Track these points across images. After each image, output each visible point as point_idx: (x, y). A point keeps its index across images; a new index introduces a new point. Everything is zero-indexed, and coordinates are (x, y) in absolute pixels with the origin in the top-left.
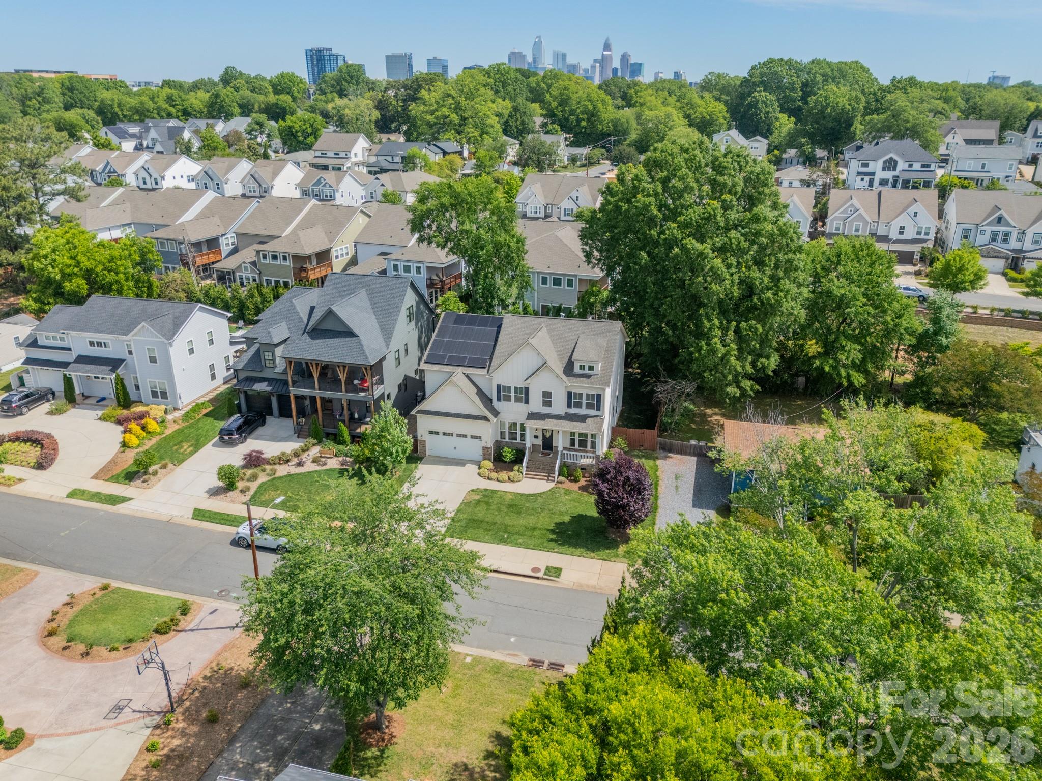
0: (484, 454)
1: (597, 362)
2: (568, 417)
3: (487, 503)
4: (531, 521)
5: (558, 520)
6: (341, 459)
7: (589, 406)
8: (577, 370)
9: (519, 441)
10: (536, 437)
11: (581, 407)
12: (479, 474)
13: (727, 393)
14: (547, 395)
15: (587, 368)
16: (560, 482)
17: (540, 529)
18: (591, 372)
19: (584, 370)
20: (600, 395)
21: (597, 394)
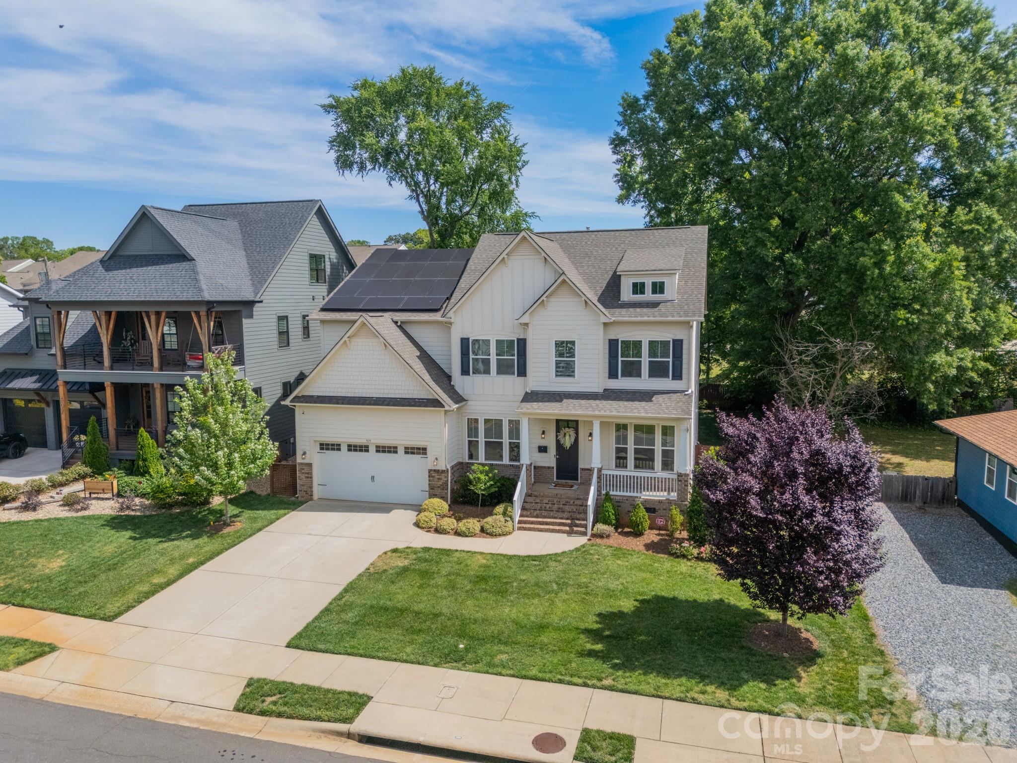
0: (431, 487)
1: (671, 272)
2: (609, 395)
3: (425, 574)
4: (535, 609)
5: (604, 608)
7: (658, 370)
8: (627, 294)
9: (506, 460)
10: (543, 449)
11: (638, 374)
12: (417, 525)
13: (933, 368)
14: (565, 349)
15: (648, 288)
16: (600, 536)
17: (558, 629)
18: (658, 297)
19: (643, 292)
20: (681, 341)
21: (674, 341)
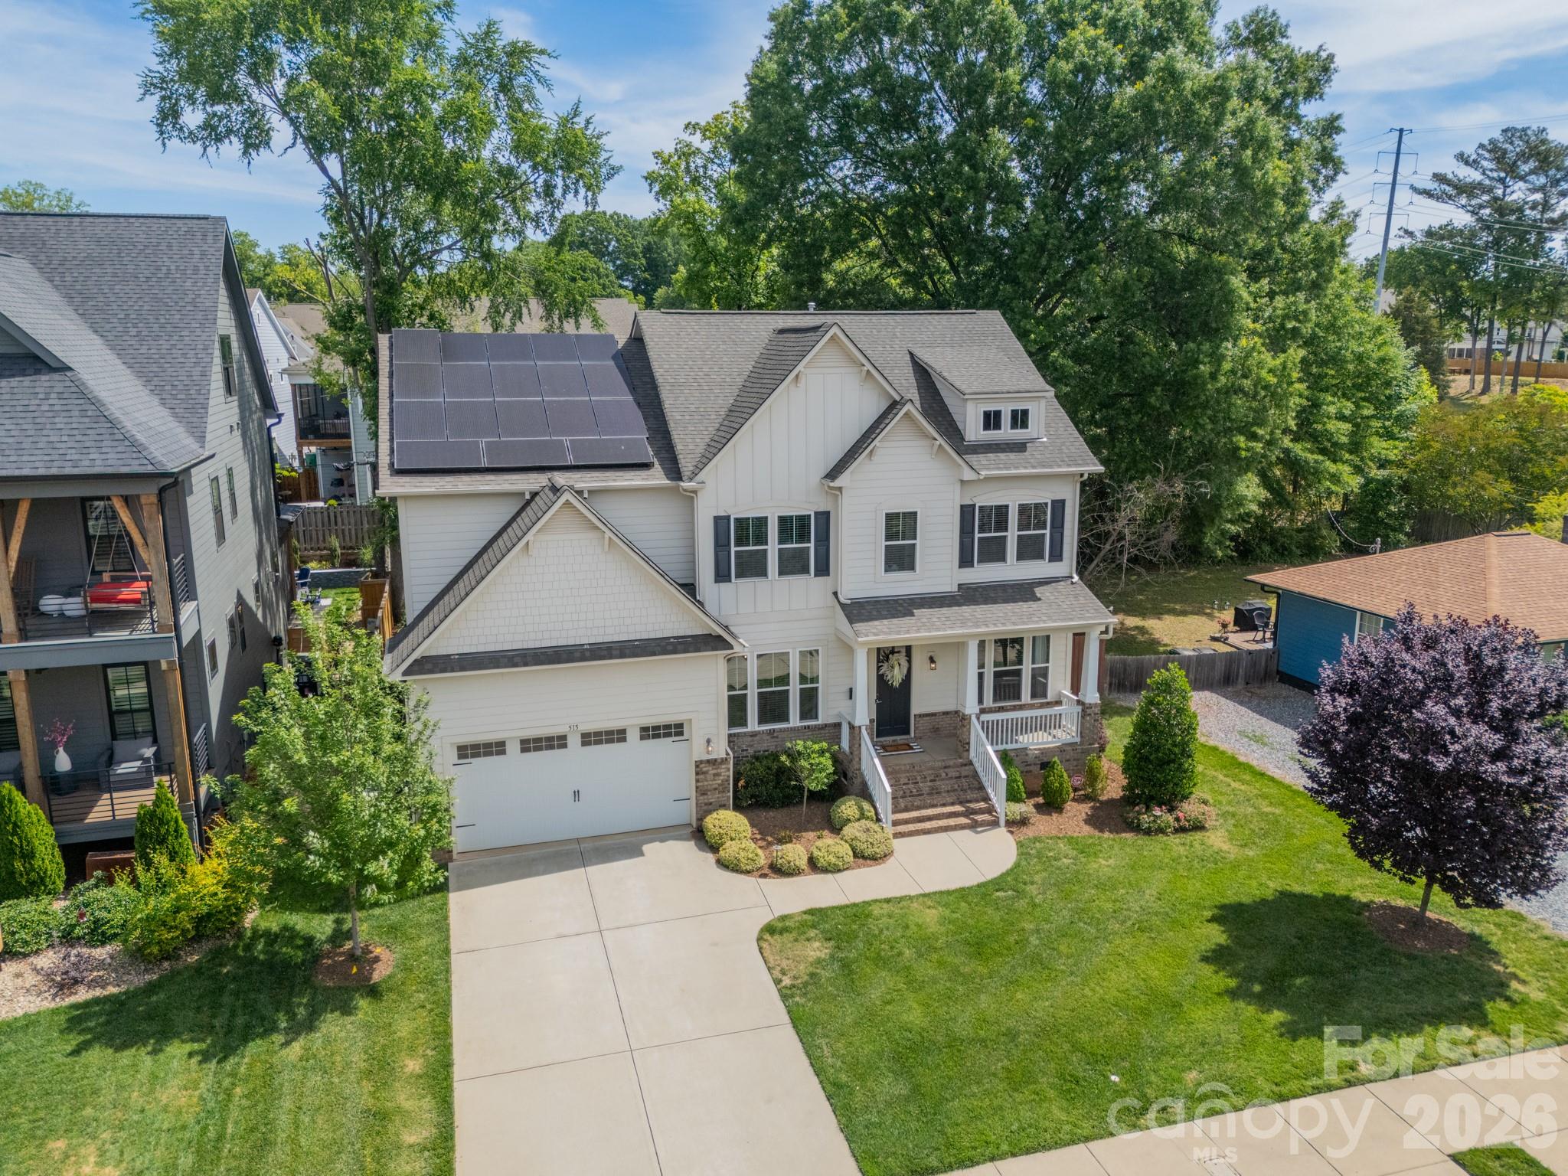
0: (705, 791)
1: (1037, 393)
2: (970, 595)
6: (47, 960)
7: (1026, 550)
8: (976, 431)
9: (794, 721)
11: (1001, 557)
14: (901, 526)
15: (1006, 420)
16: (1021, 824)
18: (1019, 434)
19: (998, 426)
20: (1063, 502)
21: (1053, 502)
